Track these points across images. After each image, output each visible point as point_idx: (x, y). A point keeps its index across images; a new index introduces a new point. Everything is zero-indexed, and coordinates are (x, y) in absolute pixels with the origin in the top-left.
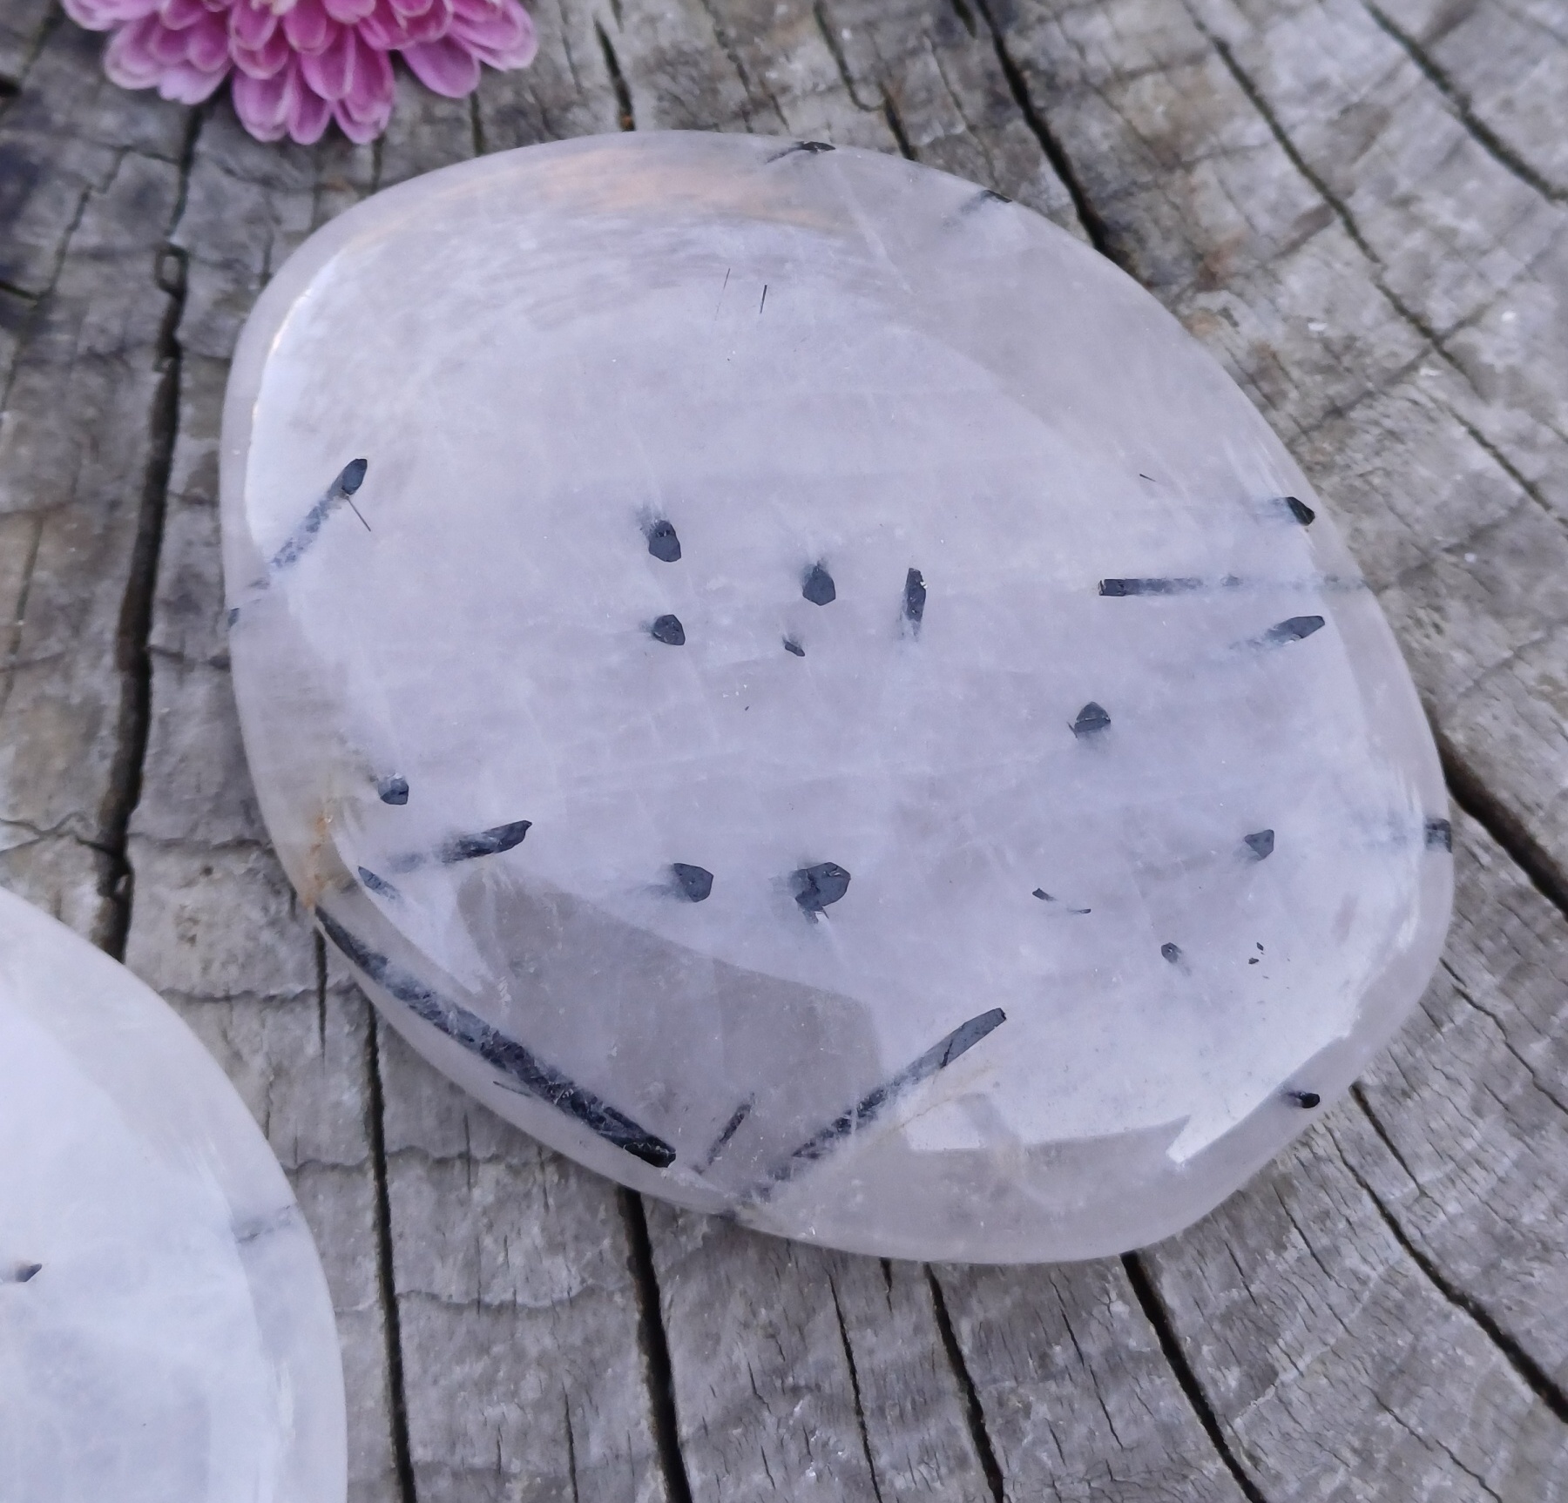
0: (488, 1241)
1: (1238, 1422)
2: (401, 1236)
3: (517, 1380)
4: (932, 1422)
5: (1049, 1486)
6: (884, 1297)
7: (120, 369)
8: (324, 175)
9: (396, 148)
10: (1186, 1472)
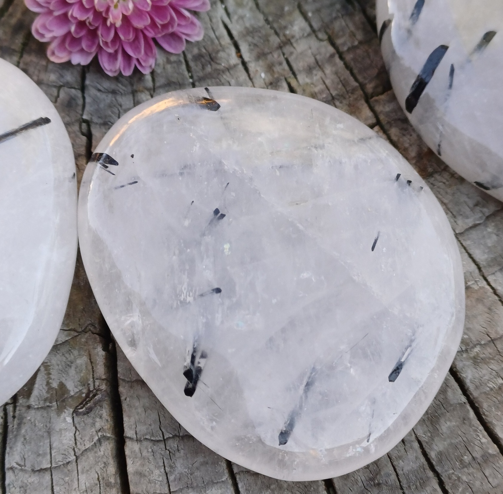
4: (427, 488)
6: (404, 449)
8: (135, 87)
9: (159, 74)
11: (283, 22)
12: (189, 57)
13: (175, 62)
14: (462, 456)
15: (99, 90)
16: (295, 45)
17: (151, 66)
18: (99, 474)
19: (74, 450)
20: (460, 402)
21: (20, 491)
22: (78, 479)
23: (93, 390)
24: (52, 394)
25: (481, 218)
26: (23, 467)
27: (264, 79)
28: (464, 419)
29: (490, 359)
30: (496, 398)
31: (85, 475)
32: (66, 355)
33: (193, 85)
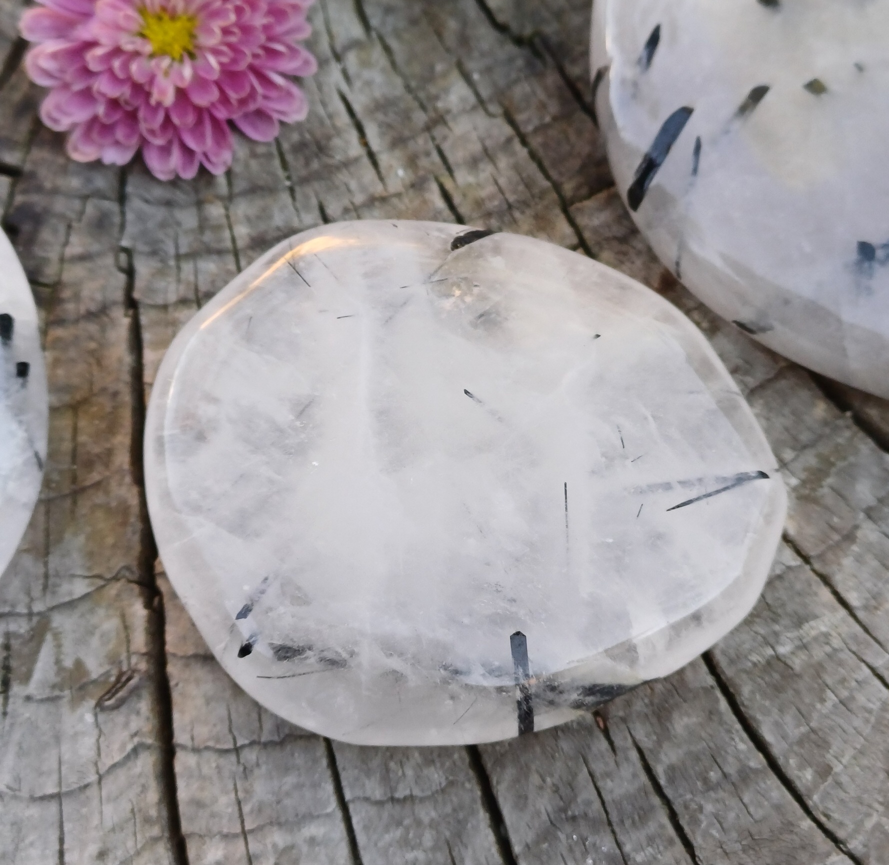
0: (392, 765)
1: (816, 797)
2: (344, 769)
3: (420, 837)
4: (650, 823)
5: (720, 847)
6: (614, 761)
7: (105, 319)
8: (201, 195)
9: (238, 175)
10: (791, 828)
11: (433, 90)
12: (286, 146)
13: (263, 155)
14: (707, 772)
15: (147, 201)
16: (451, 124)
17: (225, 163)
18: (135, 803)
19: (96, 764)
20: (704, 685)
21: (11, 830)
22: (102, 810)
23: (127, 671)
24: (64, 677)
26: (17, 793)
27: (402, 179)
28: (711, 713)
30: (763, 679)
31: (111, 804)
32: (87, 616)
33: (292, 190)
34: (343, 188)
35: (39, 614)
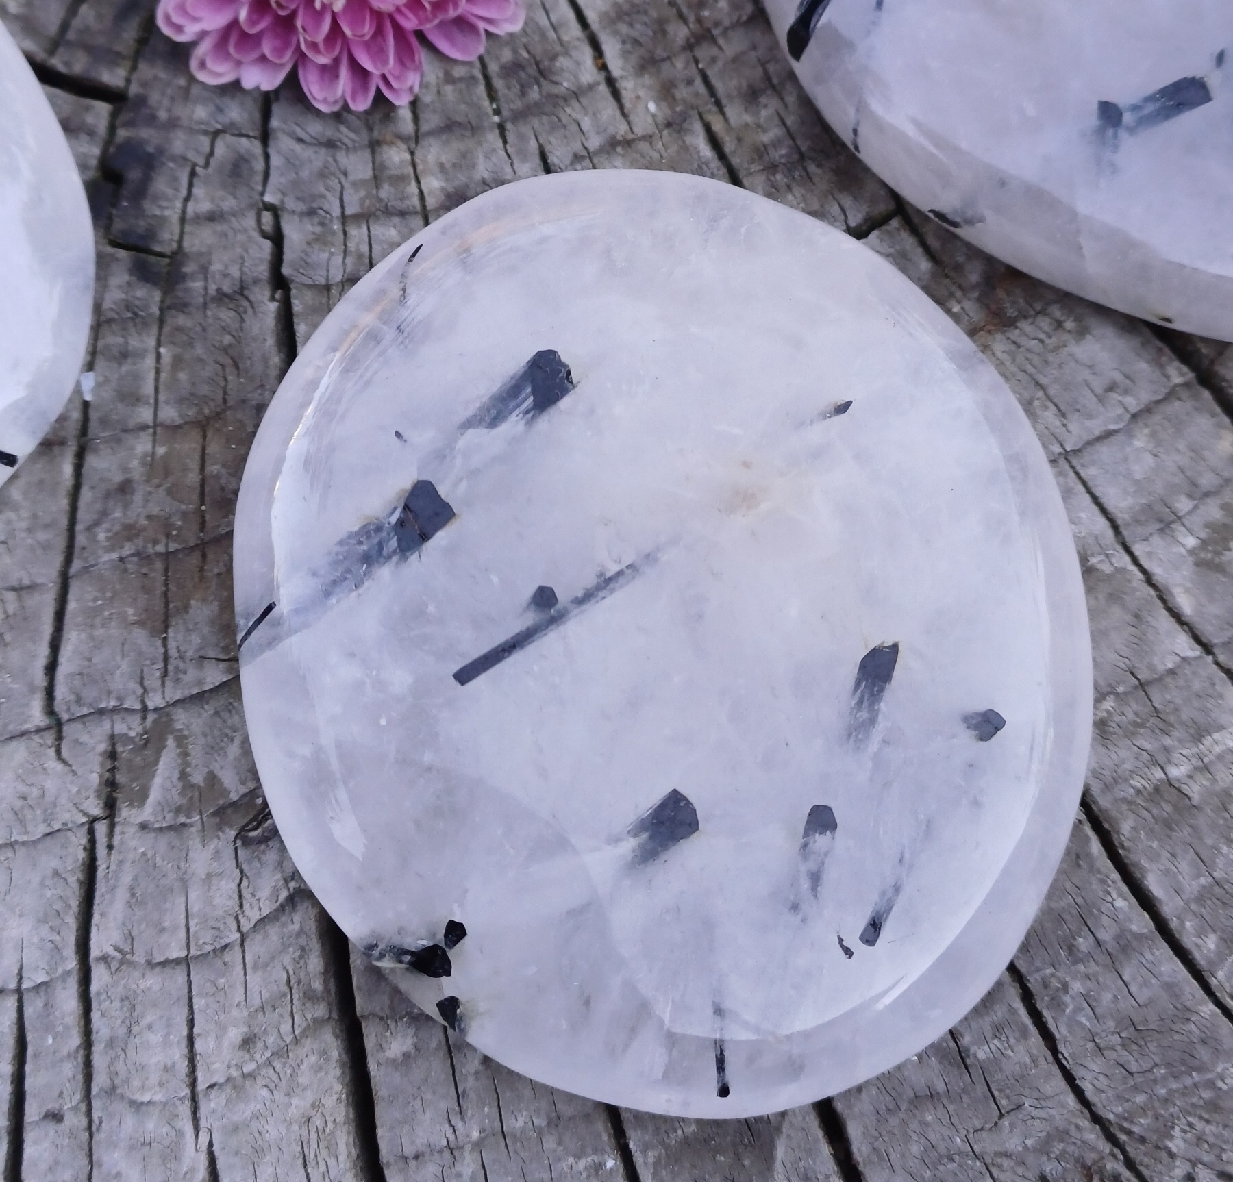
5: (1090, 1041)
8: (376, 134)
9: (428, 105)
10: (1188, 1015)
12: (493, 68)
13: (461, 79)
14: (1075, 939)
15: (300, 140)
16: (721, 41)
17: (411, 89)
18: (291, 973)
19: (237, 918)
21: (122, 1008)
22: (246, 981)
24: (191, 798)
25: (1120, 418)
26: (128, 956)
27: (654, 116)
28: (1078, 856)
29: (1135, 724)
30: (1149, 812)
31: (259, 973)
32: (222, 714)
33: (501, 128)
34: (574, 128)
35: (156, 710)
